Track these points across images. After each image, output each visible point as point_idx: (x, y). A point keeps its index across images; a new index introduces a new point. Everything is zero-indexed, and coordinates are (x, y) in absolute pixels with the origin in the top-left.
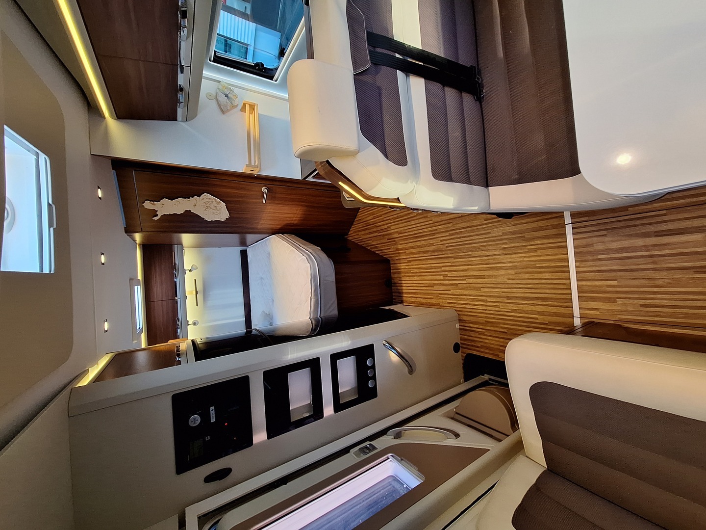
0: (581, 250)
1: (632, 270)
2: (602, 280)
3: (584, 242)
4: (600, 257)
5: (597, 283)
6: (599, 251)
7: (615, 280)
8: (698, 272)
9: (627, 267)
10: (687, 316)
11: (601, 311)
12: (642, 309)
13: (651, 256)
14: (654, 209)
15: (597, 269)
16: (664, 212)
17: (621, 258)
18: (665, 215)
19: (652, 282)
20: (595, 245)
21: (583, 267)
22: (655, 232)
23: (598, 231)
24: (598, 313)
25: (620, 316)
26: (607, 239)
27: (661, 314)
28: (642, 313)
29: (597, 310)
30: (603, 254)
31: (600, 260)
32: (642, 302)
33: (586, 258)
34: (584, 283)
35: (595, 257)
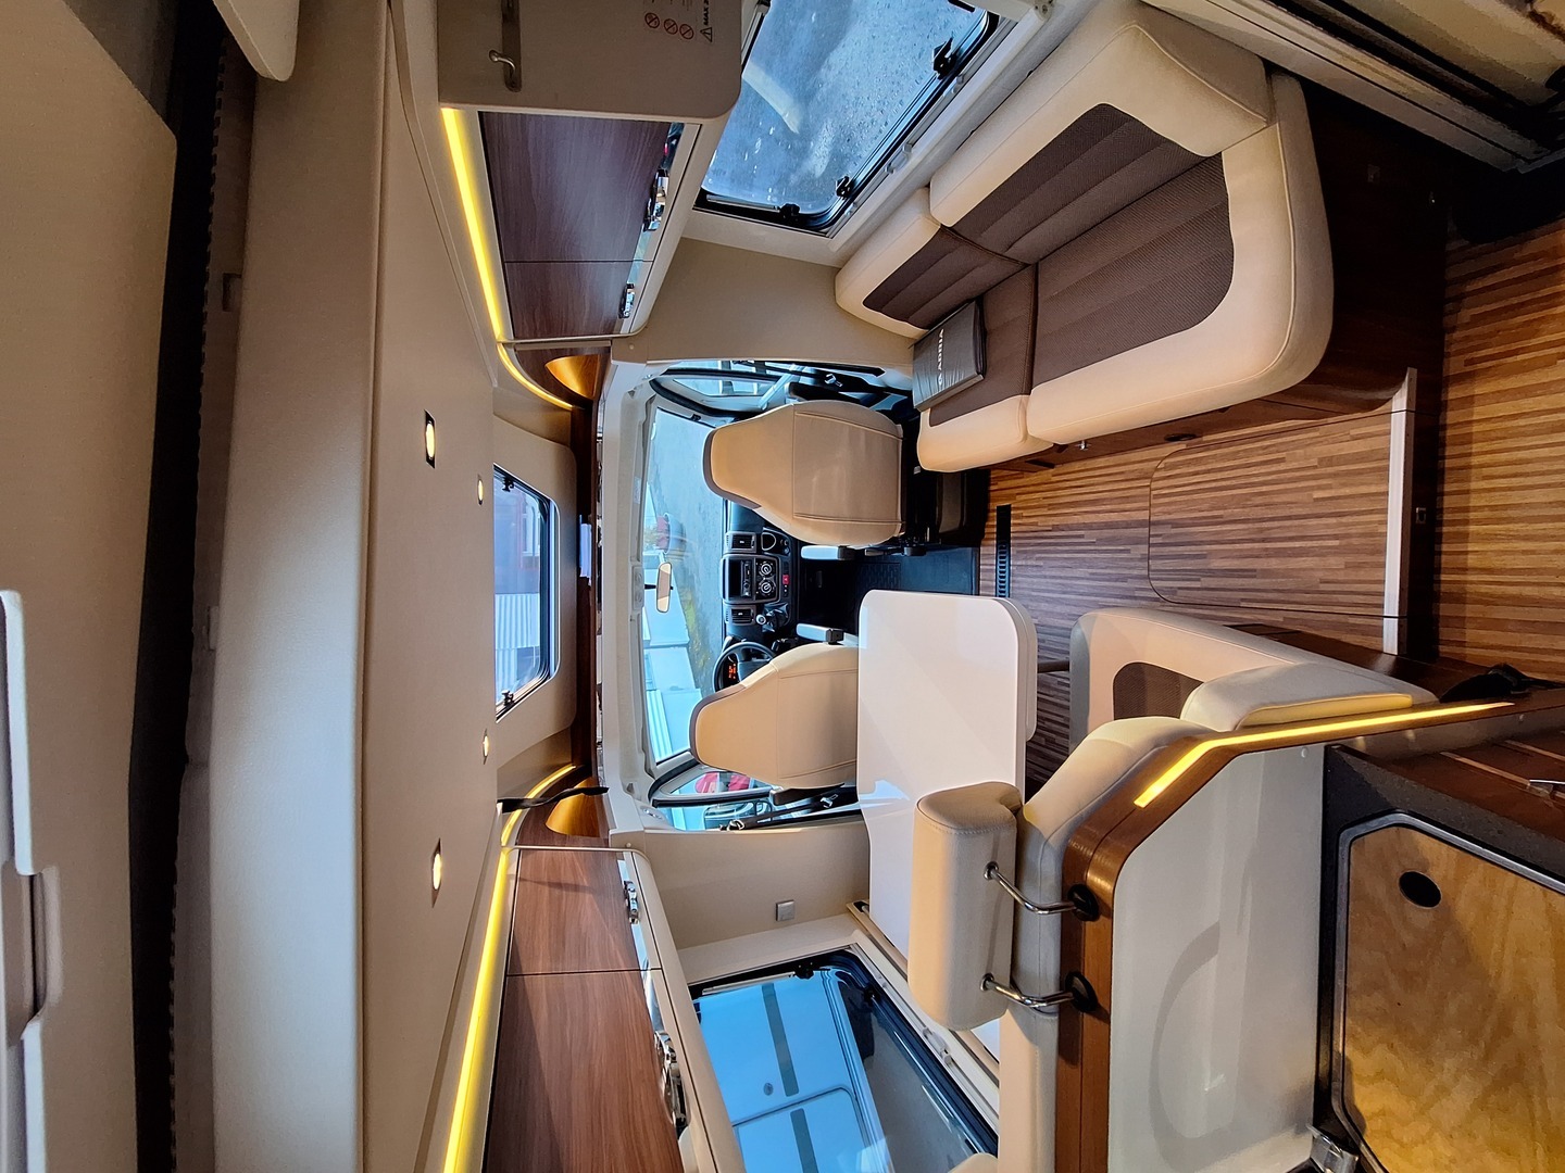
0: (1369, 559)
1: (1289, 518)
2: (1339, 498)
3: (1362, 574)
4: (1336, 543)
5: (1347, 491)
6: (1335, 554)
7: (1317, 500)
8: (1221, 517)
9: (1296, 522)
10: (1234, 456)
11: (1348, 438)
12: (1283, 455)
13: (1263, 540)
14: (1253, 611)
15: (1344, 520)
16: (1243, 604)
17: (1302, 538)
18: (1243, 600)
19: (1267, 499)
20: (1343, 567)
21: (1371, 522)
22: (1255, 577)
23: (1334, 592)
24: (1353, 432)
25: (1317, 434)
26: (1320, 574)
27: (1261, 452)
28: (1283, 447)
29: (1355, 438)
30: (1329, 547)
31: (1336, 537)
32: (1282, 467)
33: (1363, 540)
34: (1373, 489)
35: (1344, 542)
